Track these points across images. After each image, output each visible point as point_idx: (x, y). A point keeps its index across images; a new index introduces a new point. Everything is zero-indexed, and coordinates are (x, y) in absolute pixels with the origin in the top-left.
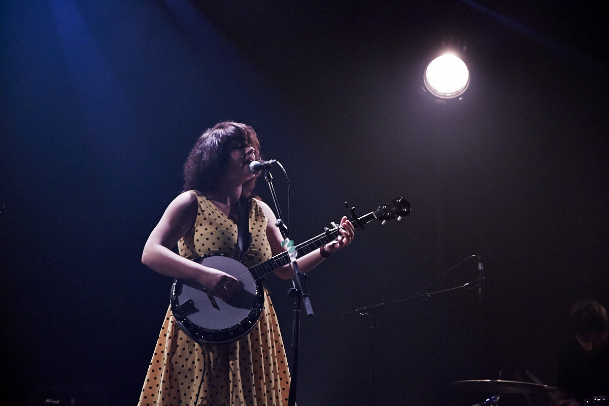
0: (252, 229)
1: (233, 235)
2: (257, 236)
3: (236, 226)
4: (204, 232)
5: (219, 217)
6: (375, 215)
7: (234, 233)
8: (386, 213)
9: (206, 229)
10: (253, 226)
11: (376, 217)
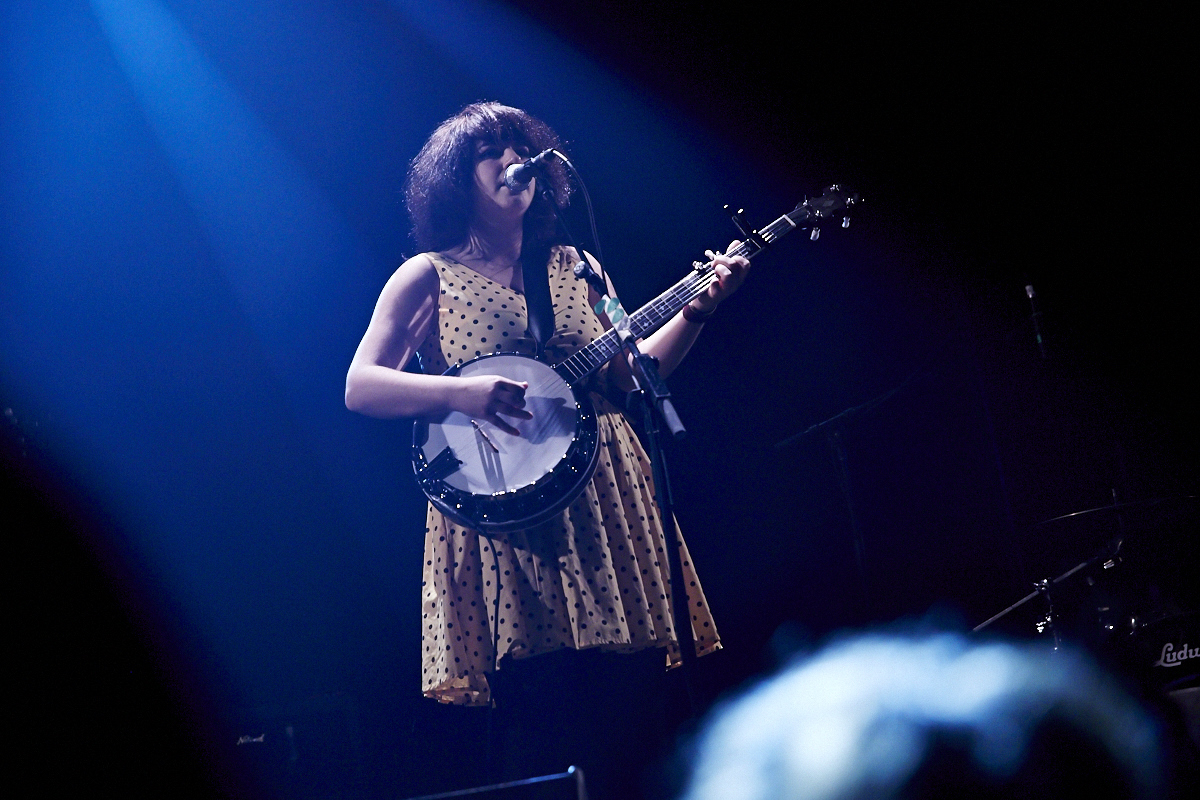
0: (558, 296)
1: (518, 315)
2: (570, 307)
3: (523, 297)
4: (460, 323)
5: (484, 288)
6: (789, 220)
7: (521, 312)
8: (813, 212)
9: (463, 317)
10: (559, 291)
11: (792, 223)
